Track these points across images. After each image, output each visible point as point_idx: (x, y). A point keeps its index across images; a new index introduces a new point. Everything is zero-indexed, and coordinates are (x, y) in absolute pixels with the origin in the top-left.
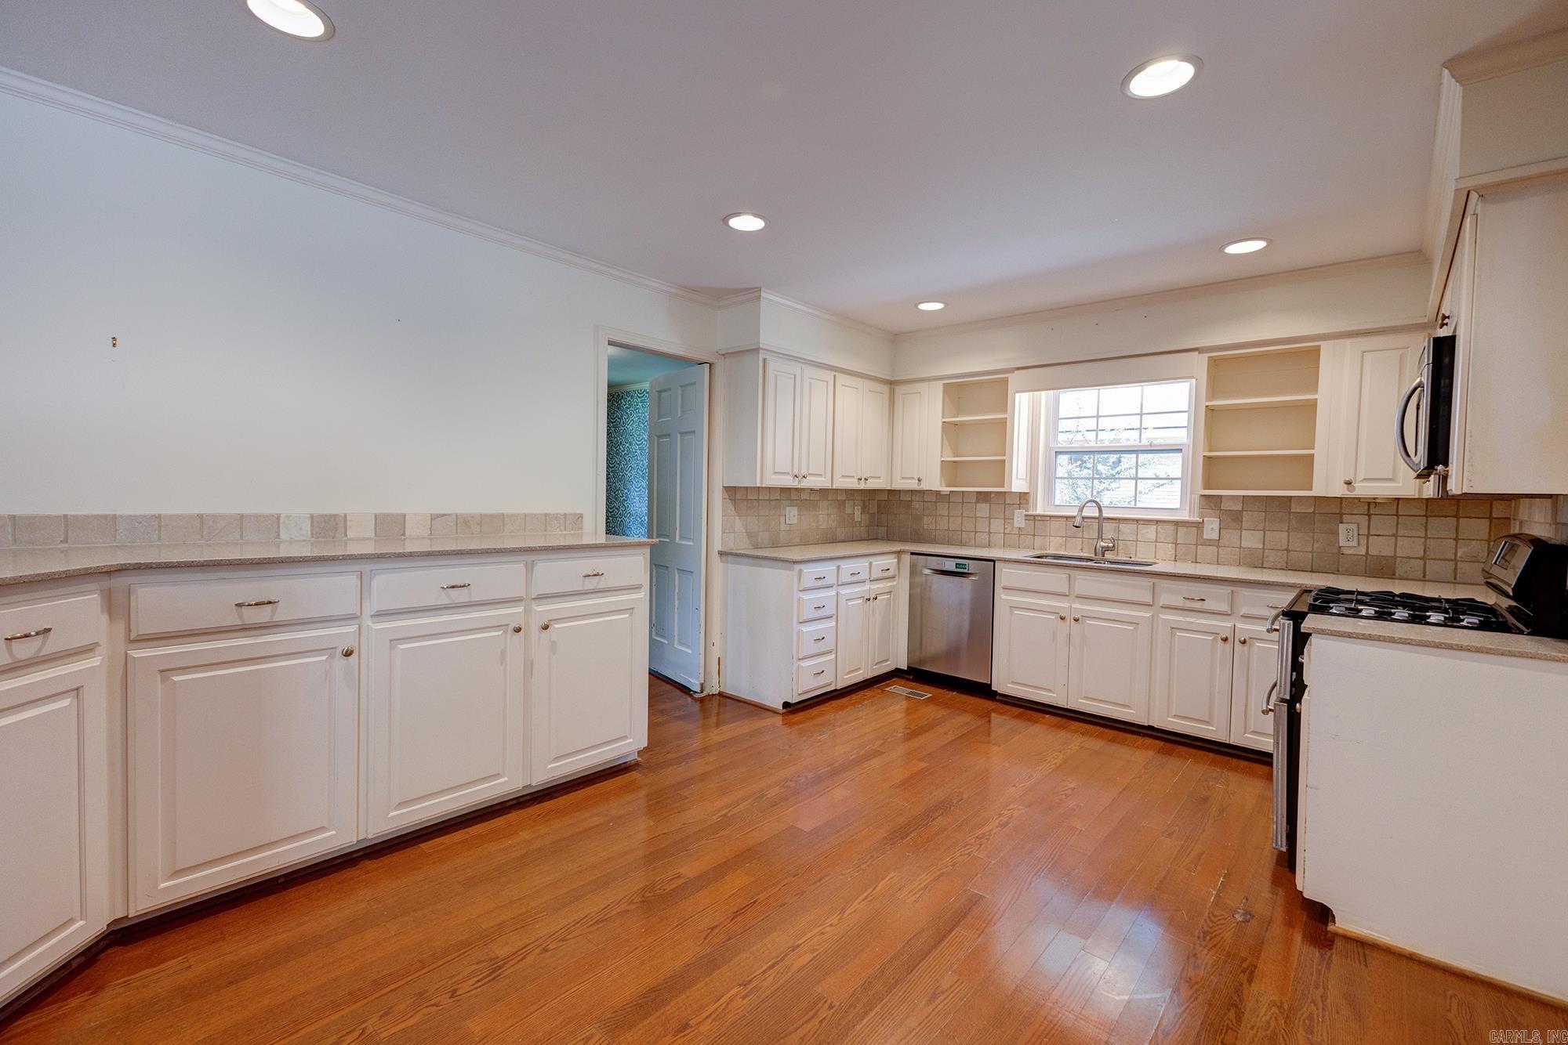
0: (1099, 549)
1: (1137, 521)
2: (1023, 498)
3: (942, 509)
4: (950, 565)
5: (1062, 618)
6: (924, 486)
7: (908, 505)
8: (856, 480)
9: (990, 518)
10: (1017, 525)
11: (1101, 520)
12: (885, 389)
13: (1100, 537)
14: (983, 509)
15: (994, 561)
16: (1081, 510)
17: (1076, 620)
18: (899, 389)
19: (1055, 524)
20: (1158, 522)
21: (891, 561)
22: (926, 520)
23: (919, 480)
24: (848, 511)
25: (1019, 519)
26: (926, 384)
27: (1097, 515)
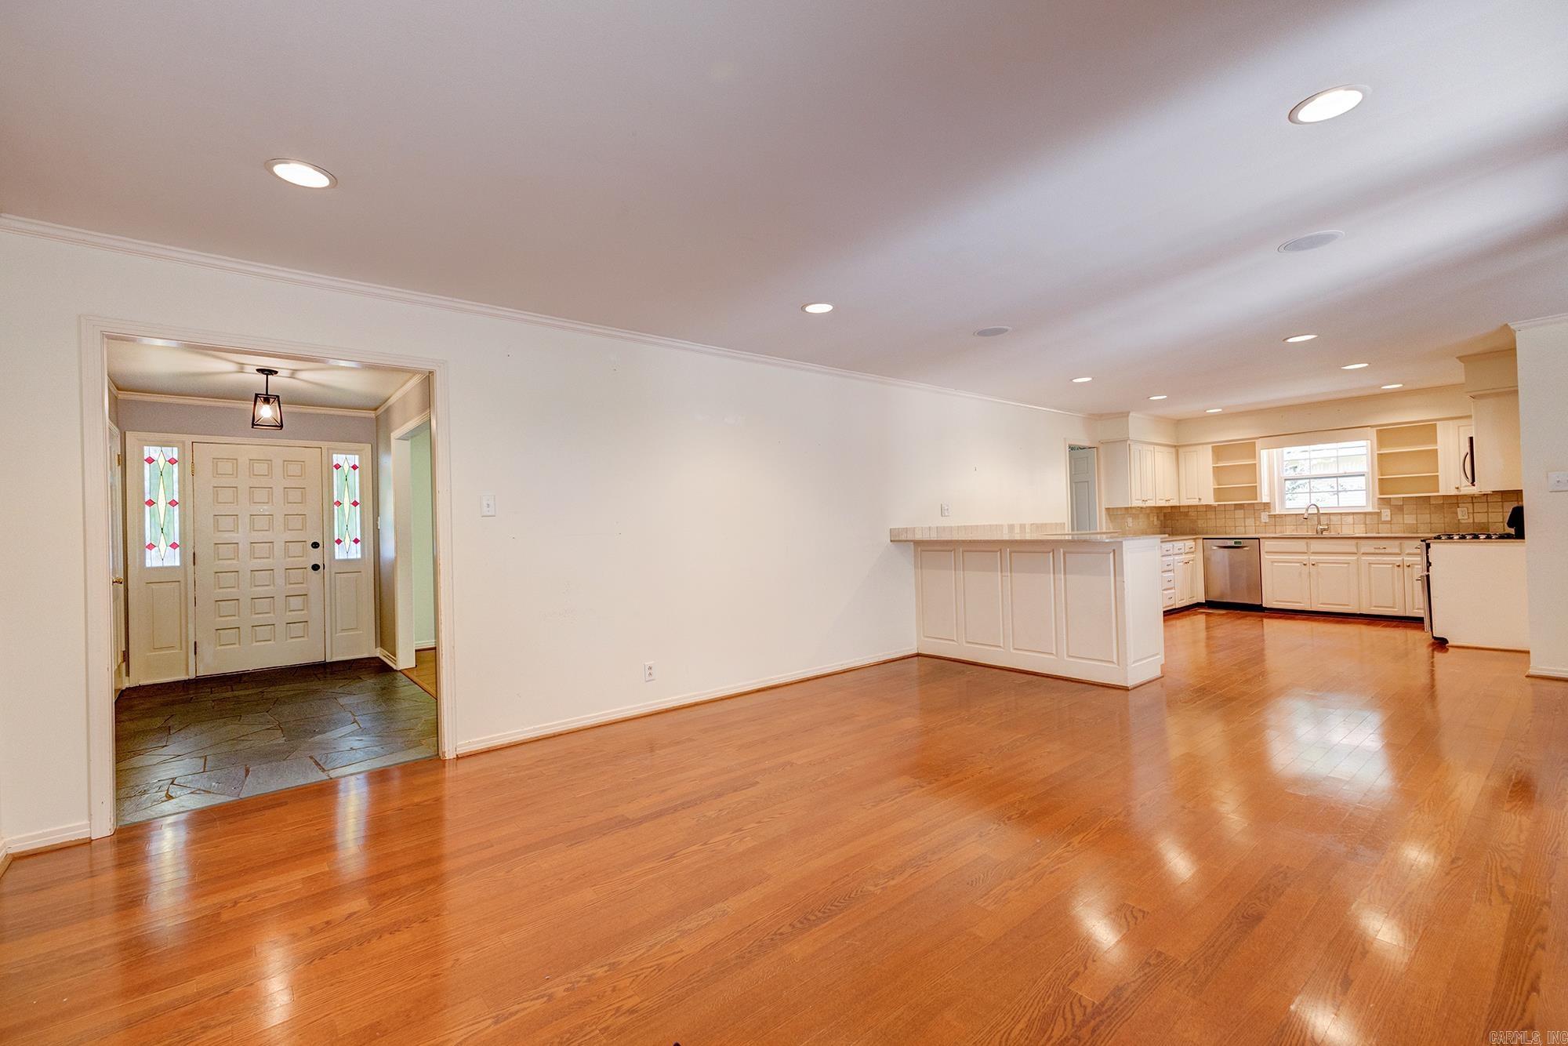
0: (1319, 531)
1: (1341, 514)
2: (1267, 506)
3: (1211, 515)
4: (1231, 543)
5: (1305, 565)
6: (1204, 502)
7: (1186, 514)
8: (1164, 501)
9: (1245, 518)
10: (1263, 521)
11: (1318, 515)
12: (1173, 450)
13: (1319, 523)
14: (1240, 513)
15: (1259, 539)
16: (1307, 510)
17: (1313, 565)
18: (1181, 450)
19: (1288, 519)
20: (1353, 514)
21: (1191, 543)
22: (1200, 522)
23: (1200, 499)
24: (1151, 519)
25: (1264, 517)
26: (1201, 446)
27: (1316, 512)
